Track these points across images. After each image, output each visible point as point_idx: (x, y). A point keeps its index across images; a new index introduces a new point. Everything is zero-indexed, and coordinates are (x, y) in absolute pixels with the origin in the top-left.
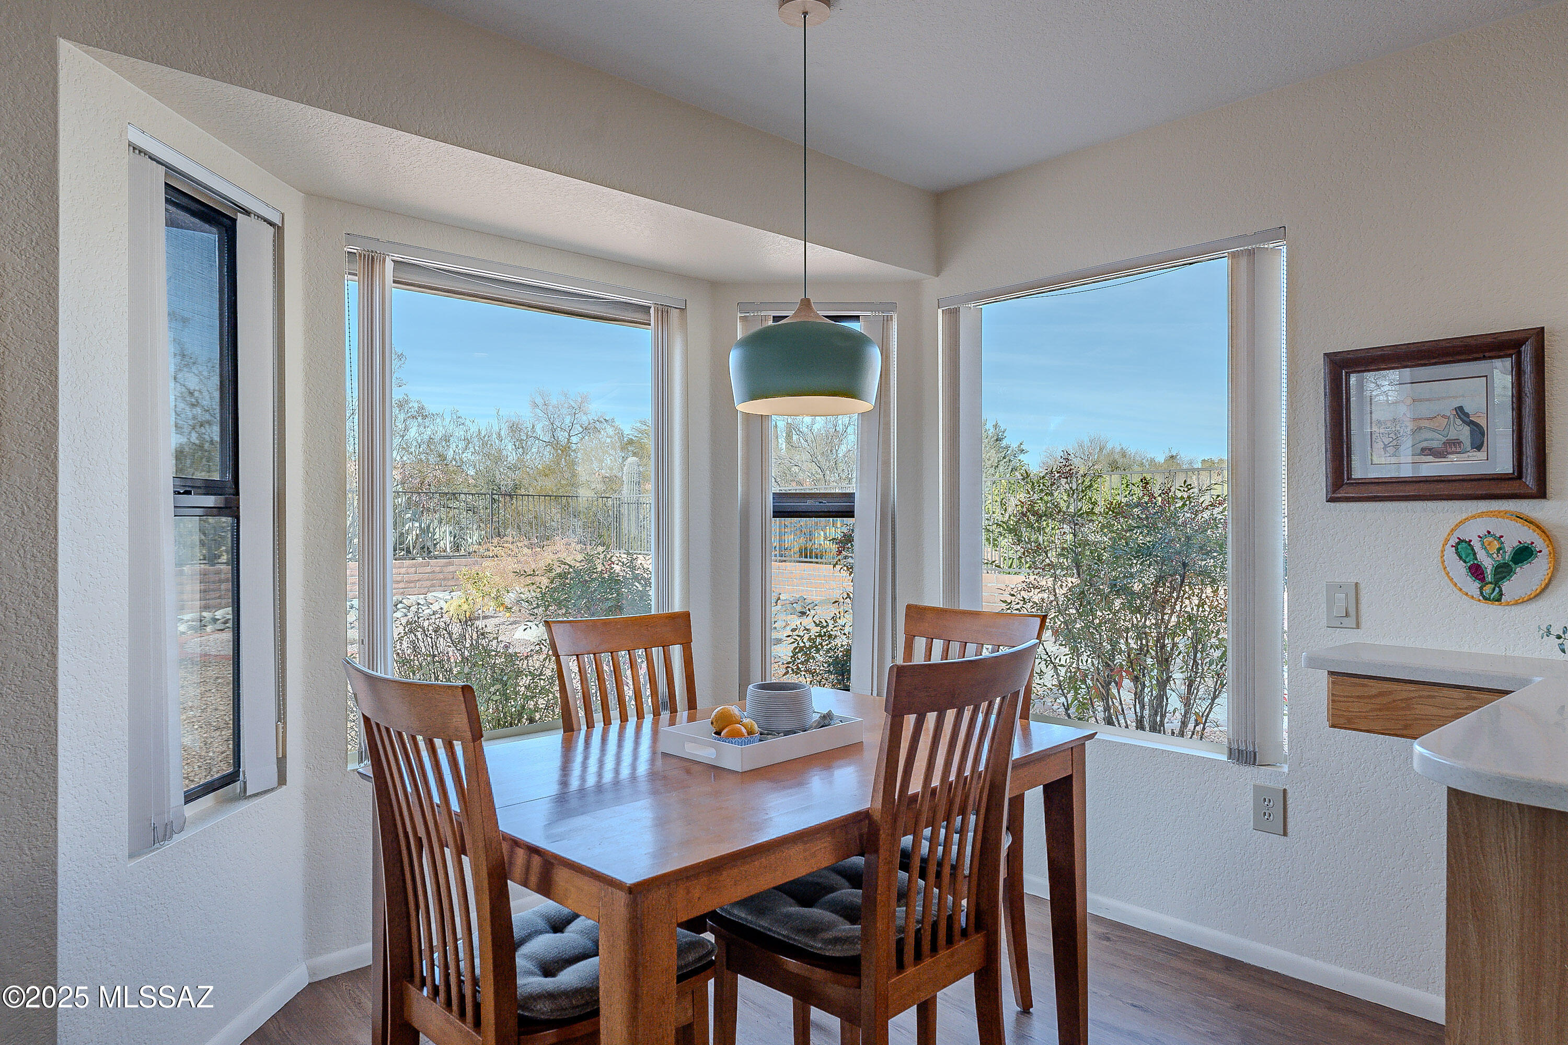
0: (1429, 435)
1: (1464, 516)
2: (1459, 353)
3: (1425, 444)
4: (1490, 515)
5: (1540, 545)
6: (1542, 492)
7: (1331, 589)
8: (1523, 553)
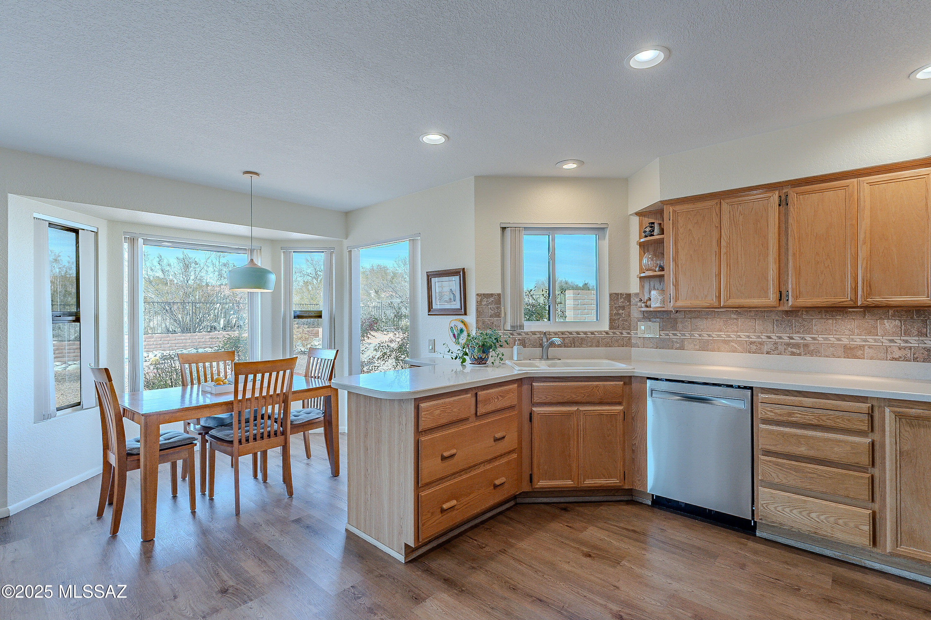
0: (446, 297)
1: (452, 319)
2: (450, 274)
3: (446, 299)
4: (456, 320)
5: (464, 328)
6: (465, 314)
7: (430, 340)
8: (462, 331)
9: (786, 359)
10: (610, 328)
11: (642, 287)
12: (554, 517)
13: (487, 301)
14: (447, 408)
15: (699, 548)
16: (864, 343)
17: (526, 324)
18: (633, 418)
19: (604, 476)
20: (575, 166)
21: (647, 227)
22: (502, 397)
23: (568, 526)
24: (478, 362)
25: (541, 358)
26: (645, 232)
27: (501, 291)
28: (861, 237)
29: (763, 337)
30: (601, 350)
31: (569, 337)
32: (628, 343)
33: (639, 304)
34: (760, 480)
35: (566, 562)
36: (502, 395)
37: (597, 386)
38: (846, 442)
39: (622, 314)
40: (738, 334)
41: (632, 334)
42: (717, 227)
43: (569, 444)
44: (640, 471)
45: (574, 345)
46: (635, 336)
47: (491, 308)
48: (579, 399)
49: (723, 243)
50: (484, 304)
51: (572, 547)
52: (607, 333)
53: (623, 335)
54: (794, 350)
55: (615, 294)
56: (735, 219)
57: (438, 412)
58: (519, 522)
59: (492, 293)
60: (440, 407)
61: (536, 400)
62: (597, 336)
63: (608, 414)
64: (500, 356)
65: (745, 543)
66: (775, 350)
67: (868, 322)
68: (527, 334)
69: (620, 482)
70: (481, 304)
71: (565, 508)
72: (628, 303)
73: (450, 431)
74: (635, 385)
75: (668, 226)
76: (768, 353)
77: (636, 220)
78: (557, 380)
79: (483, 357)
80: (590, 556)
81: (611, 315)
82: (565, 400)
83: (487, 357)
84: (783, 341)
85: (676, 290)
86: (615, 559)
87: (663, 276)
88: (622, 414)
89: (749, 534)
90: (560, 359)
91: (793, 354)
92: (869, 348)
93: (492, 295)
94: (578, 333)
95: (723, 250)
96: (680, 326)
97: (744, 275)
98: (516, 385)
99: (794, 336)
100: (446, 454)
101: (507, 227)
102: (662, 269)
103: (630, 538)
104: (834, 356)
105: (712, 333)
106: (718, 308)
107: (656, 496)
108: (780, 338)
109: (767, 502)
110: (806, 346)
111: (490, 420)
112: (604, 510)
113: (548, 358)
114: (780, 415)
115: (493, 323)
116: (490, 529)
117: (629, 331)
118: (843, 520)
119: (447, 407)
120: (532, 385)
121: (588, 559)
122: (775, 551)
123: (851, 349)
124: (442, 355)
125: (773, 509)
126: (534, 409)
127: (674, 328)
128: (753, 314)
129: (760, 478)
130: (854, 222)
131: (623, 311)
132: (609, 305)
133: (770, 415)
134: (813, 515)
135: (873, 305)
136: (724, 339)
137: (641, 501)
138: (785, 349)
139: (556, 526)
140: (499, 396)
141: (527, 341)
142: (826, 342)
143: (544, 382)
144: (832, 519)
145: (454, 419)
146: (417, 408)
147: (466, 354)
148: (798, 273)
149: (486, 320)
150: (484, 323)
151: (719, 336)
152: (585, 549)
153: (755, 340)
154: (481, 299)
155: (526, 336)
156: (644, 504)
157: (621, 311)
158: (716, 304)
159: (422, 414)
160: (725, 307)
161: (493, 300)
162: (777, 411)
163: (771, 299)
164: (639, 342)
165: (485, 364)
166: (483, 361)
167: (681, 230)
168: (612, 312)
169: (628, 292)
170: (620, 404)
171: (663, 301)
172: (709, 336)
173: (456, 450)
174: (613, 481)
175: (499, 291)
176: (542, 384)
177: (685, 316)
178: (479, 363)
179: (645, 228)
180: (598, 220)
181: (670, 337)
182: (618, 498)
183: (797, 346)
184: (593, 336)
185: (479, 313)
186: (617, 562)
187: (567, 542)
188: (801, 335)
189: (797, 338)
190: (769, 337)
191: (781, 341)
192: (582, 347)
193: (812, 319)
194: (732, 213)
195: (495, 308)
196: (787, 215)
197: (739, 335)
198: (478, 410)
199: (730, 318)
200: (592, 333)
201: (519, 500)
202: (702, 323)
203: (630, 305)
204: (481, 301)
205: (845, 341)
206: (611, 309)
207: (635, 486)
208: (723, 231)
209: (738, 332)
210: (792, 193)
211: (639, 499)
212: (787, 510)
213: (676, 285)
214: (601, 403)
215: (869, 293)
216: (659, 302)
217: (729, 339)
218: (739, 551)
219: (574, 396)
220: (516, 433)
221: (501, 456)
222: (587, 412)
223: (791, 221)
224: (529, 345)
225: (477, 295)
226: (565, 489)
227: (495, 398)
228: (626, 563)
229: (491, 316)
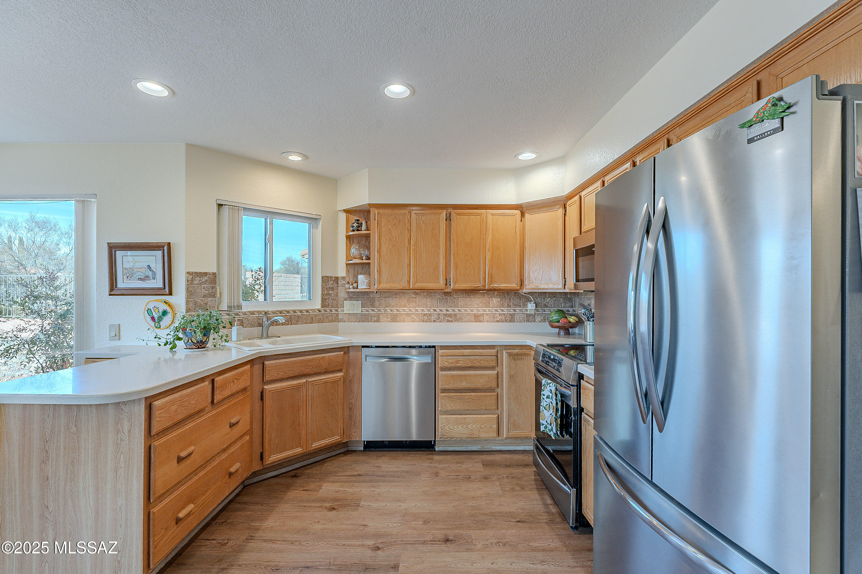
0: (140, 274)
1: (149, 300)
2: (147, 248)
3: (139, 277)
4: (156, 300)
5: (169, 309)
6: (171, 294)
7: (111, 326)
8: (165, 313)
9: (444, 325)
10: (322, 307)
11: (348, 271)
12: (288, 487)
13: (200, 281)
14: (184, 402)
15: (407, 472)
16: (484, 312)
17: (244, 303)
18: (350, 381)
19: (328, 436)
20: (300, 159)
21: (354, 223)
22: (237, 380)
23: (304, 490)
24: (196, 347)
25: (261, 337)
26: (353, 227)
27: (216, 270)
28: (488, 247)
29: (431, 310)
30: (315, 326)
31: (287, 316)
32: (336, 319)
33: (347, 286)
34: (440, 411)
35: (316, 522)
36: (237, 378)
37: (323, 358)
38: (485, 375)
39: (332, 294)
40: (416, 308)
41: (339, 311)
42: (408, 230)
43: (299, 414)
44: (356, 425)
45: (291, 323)
46: (342, 312)
47: (204, 288)
48: (307, 371)
49: (412, 242)
50: (196, 283)
51: (316, 507)
52: (319, 311)
53: (332, 312)
54: (449, 319)
55: (326, 277)
56: (420, 226)
57: (174, 408)
58: (257, 503)
59: (206, 272)
60: (177, 401)
61: (267, 378)
62: (311, 313)
63: (331, 381)
64: (224, 338)
65: (432, 458)
66: (438, 319)
67: (485, 299)
68: (245, 314)
69: (340, 438)
70: (192, 283)
71: (295, 475)
72: (336, 285)
73: (187, 427)
74: (352, 354)
75: (373, 224)
76: (434, 321)
77: (343, 216)
78: (288, 356)
79: (203, 341)
80: (334, 509)
81: (323, 295)
82: (296, 374)
83: (207, 340)
84: (443, 312)
85: (379, 276)
86: (354, 503)
87: (369, 264)
88: (342, 379)
89: (431, 451)
90: (280, 337)
91: (448, 321)
92: (486, 315)
93: (206, 274)
94: (295, 312)
95: (412, 248)
96: (377, 303)
97: (425, 267)
98: (249, 366)
99: (449, 309)
100: (183, 454)
101: (224, 205)
102: (368, 258)
103: (359, 482)
104: (470, 321)
105: (399, 308)
106: (409, 290)
107: (367, 441)
108: (441, 311)
109: (444, 425)
110: (455, 315)
111: (226, 406)
112: (329, 466)
113: (268, 337)
114: (452, 363)
115: (206, 304)
116: (226, 522)
117: (337, 309)
118: (484, 425)
119: (184, 400)
120: (263, 364)
121: (334, 512)
122: (449, 457)
123: (478, 316)
124: (144, 343)
125: (447, 429)
126: (266, 387)
127: (373, 305)
128: (425, 294)
129: (440, 409)
130: (484, 237)
131: (333, 292)
132: (321, 286)
133: (446, 364)
134: (469, 426)
135: (493, 289)
136: (407, 312)
137: (355, 449)
138: (444, 318)
139: (293, 494)
140: (234, 380)
141: (244, 321)
142: (465, 312)
143: (275, 359)
144: (479, 426)
145: (192, 412)
146: (149, 408)
147: (179, 339)
148: (456, 268)
149: (199, 300)
150: (195, 303)
151: (404, 310)
152: (328, 505)
153: (427, 312)
154: (193, 277)
155: (244, 316)
156: (357, 451)
157: (331, 292)
158: (407, 288)
159: (156, 414)
160: (413, 289)
161: (207, 279)
162: (450, 361)
163: (441, 284)
164: (345, 318)
165: (204, 348)
166: (203, 344)
167: (384, 229)
168: (323, 292)
169: (336, 276)
170: (340, 371)
171: (369, 284)
172: (398, 310)
173: (194, 447)
174: (336, 439)
175: (215, 270)
176: (274, 362)
177: (381, 296)
178: (199, 347)
179: (353, 224)
180: (312, 211)
181: (370, 312)
182: (338, 452)
183: (450, 315)
184: (307, 313)
185: (190, 293)
186: (357, 505)
187: (309, 505)
188: (453, 309)
189: (451, 312)
190: (435, 310)
191: (441, 312)
192: (298, 324)
193: (459, 298)
194: (418, 221)
195: (210, 288)
196: (450, 227)
197: (417, 310)
198: (215, 398)
199: (412, 298)
200: (307, 311)
201: (246, 483)
202: (393, 301)
203: (338, 286)
204: (192, 280)
205: (475, 312)
206: (323, 291)
207: (352, 438)
208: (412, 233)
209: (416, 307)
210: (453, 212)
211: (353, 448)
212: (455, 427)
213: (379, 272)
214: (326, 372)
215: (491, 282)
216: (365, 284)
217: (411, 312)
218: (431, 465)
219: (304, 369)
220: (249, 414)
221: (234, 442)
222: (314, 382)
223: (452, 232)
224: (247, 325)
225: (188, 273)
226: (294, 458)
227: (231, 381)
228: (364, 503)
229: (204, 296)
